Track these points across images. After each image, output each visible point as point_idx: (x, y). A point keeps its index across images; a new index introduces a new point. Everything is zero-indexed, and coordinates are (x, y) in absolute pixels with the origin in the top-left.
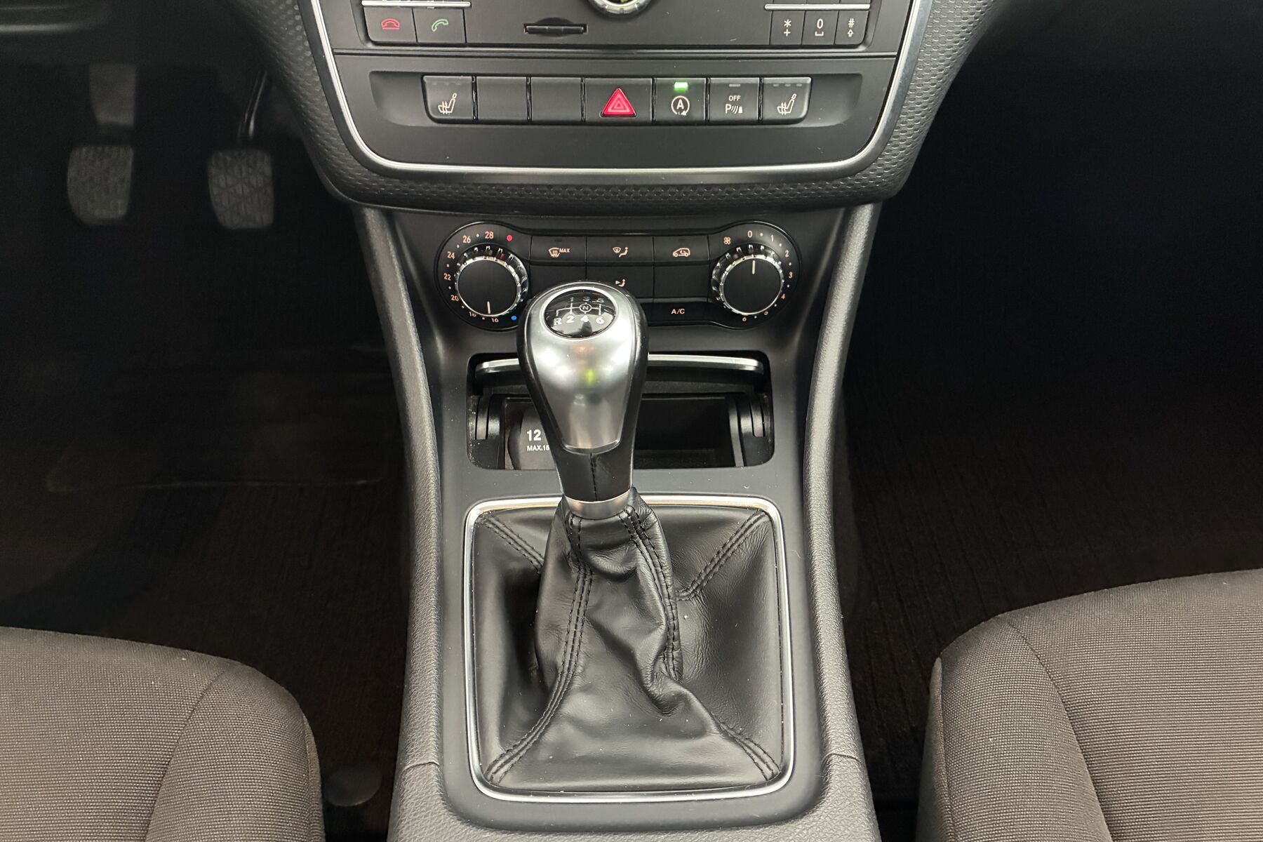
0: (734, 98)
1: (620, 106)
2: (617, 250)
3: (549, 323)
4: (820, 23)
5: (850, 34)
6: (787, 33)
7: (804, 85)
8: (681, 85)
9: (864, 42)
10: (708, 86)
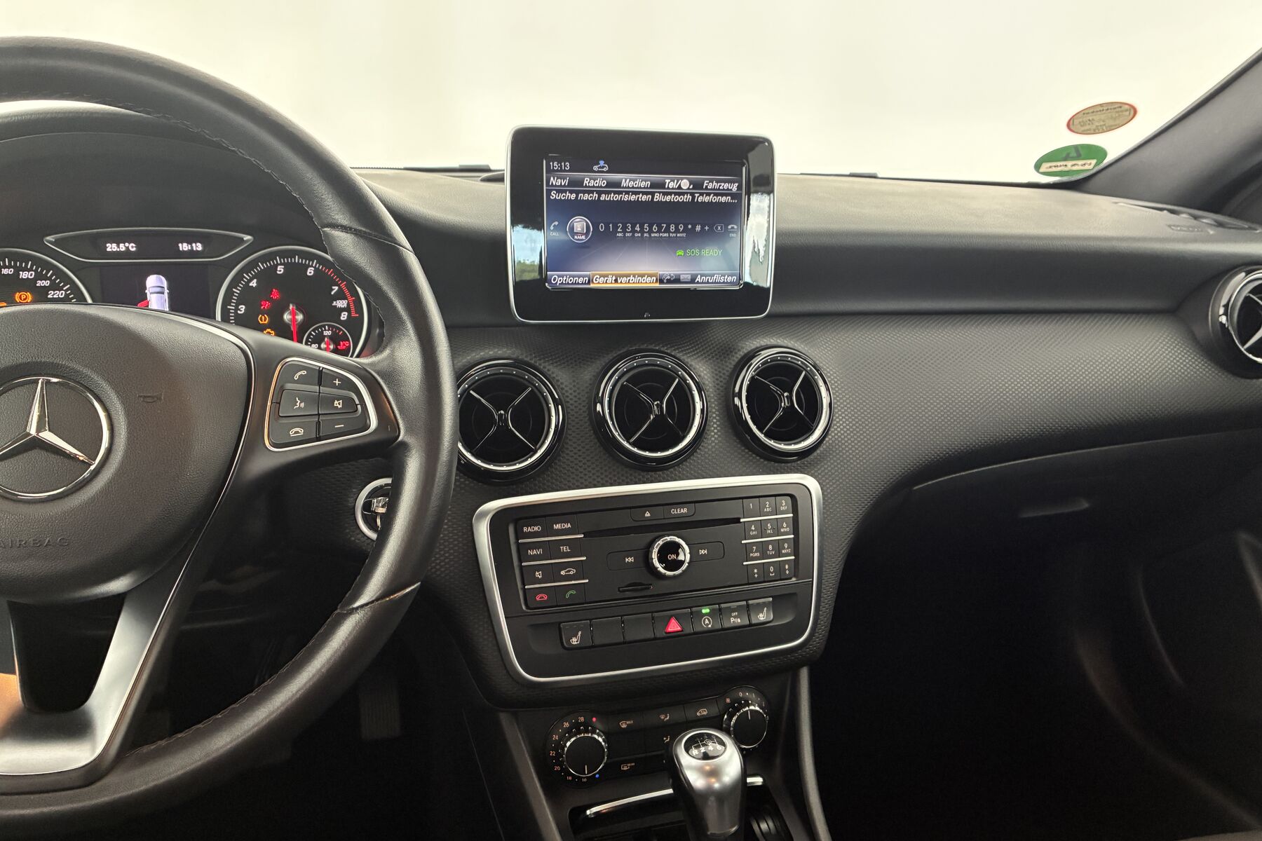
0: (734, 614)
1: (674, 626)
2: (662, 717)
3: (687, 753)
4: (772, 569)
5: (787, 572)
6: (756, 576)
7: (769, 602)
8: (705, 610)
9: (795, 576)
10: (720, 609)
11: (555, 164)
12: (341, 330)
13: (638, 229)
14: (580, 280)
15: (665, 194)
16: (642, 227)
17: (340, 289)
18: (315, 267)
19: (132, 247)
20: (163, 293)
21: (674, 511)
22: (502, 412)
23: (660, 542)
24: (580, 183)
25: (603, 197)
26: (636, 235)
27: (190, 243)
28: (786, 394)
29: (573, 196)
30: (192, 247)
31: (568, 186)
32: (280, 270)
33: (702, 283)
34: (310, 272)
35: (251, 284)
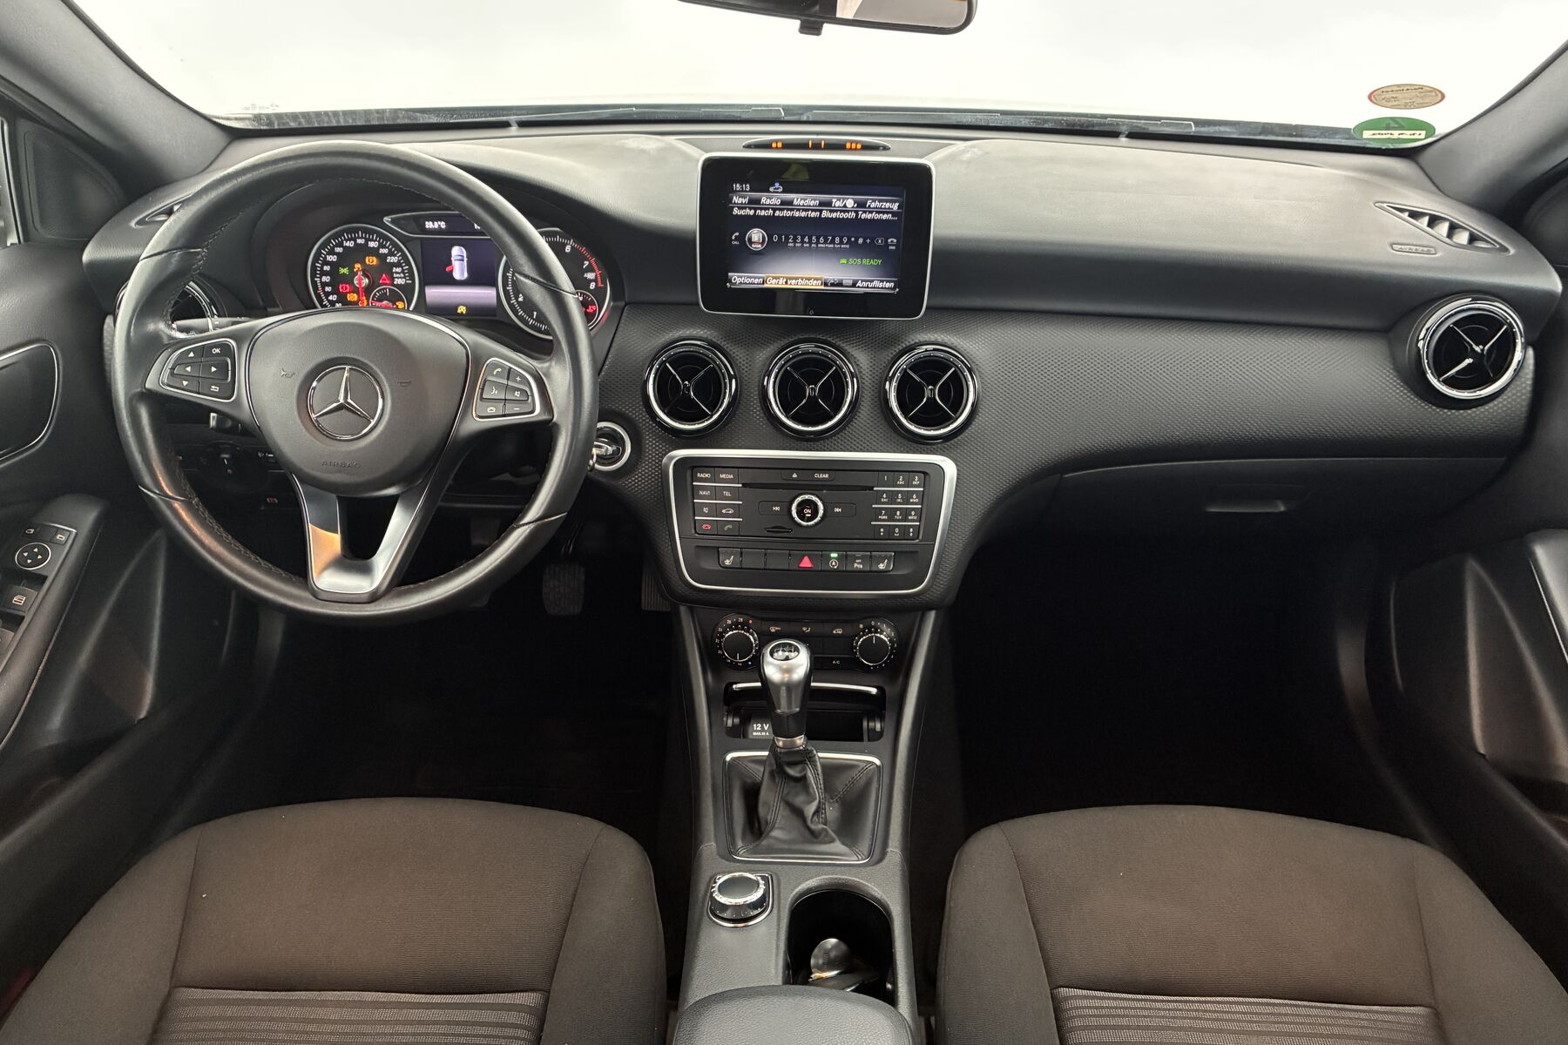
0: (857, 561)
1: (806, 563)
2: (804, 629)
3: (772, 655)
4: (897, 530)
5: (911, 534)
6: (882, 534)
7: (891, 555)
8: (834, 555)
9: (918, 538)
10: (846, 556)
11: (738, 185)
12: (589, 297)
13: (806, 239)
14: (756, 281)
15: (831, 211)
16: (810, 239)
17: (590, 264)
18: (571, 245)
19: (443, 225)
20: (463, 260)
21: (817, 476)
22: (687, 382)
23: (800, 499)
24: (758, 201)
25: (777, 213)
26: (805, 245)
28: (930, 387)
29: (752, 212)
31: (748, 203)
33: (863, 287)
34: (568, 249)
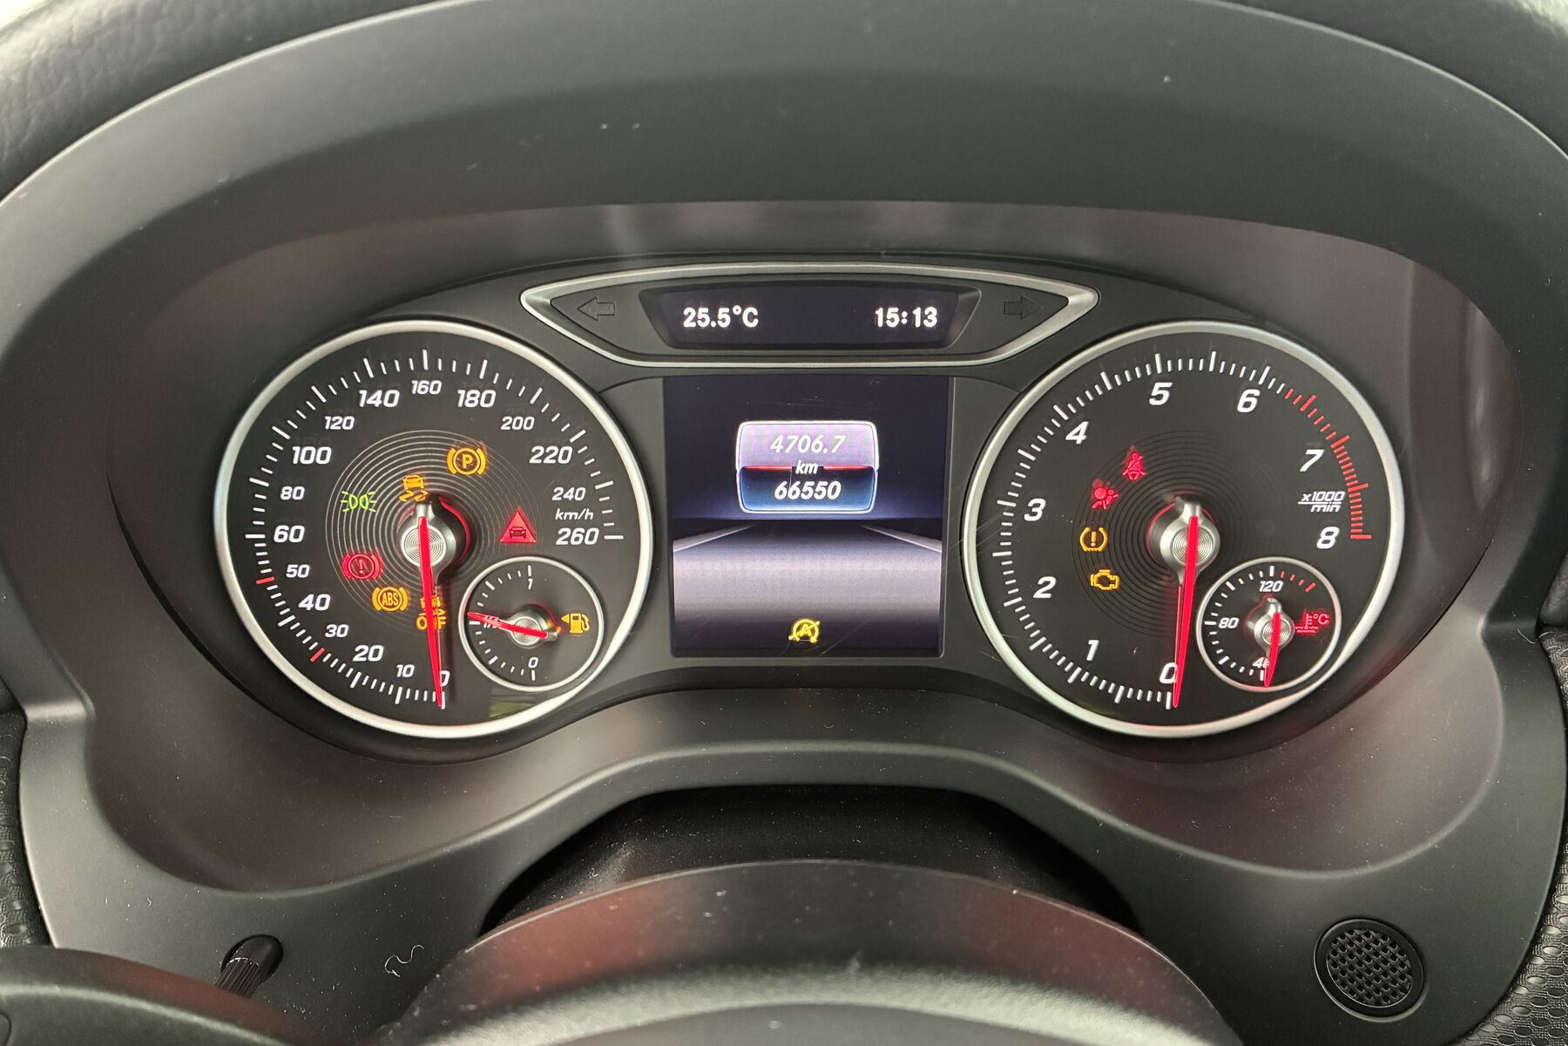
12: (1312, 578)
17: (1329, 458)
18: (1262, 388)
19: (750, 317)
27: (906, 306)
30: (911, 318)
32: (1161, 393)
34: (1247, 401)
35: (1070, 437)
